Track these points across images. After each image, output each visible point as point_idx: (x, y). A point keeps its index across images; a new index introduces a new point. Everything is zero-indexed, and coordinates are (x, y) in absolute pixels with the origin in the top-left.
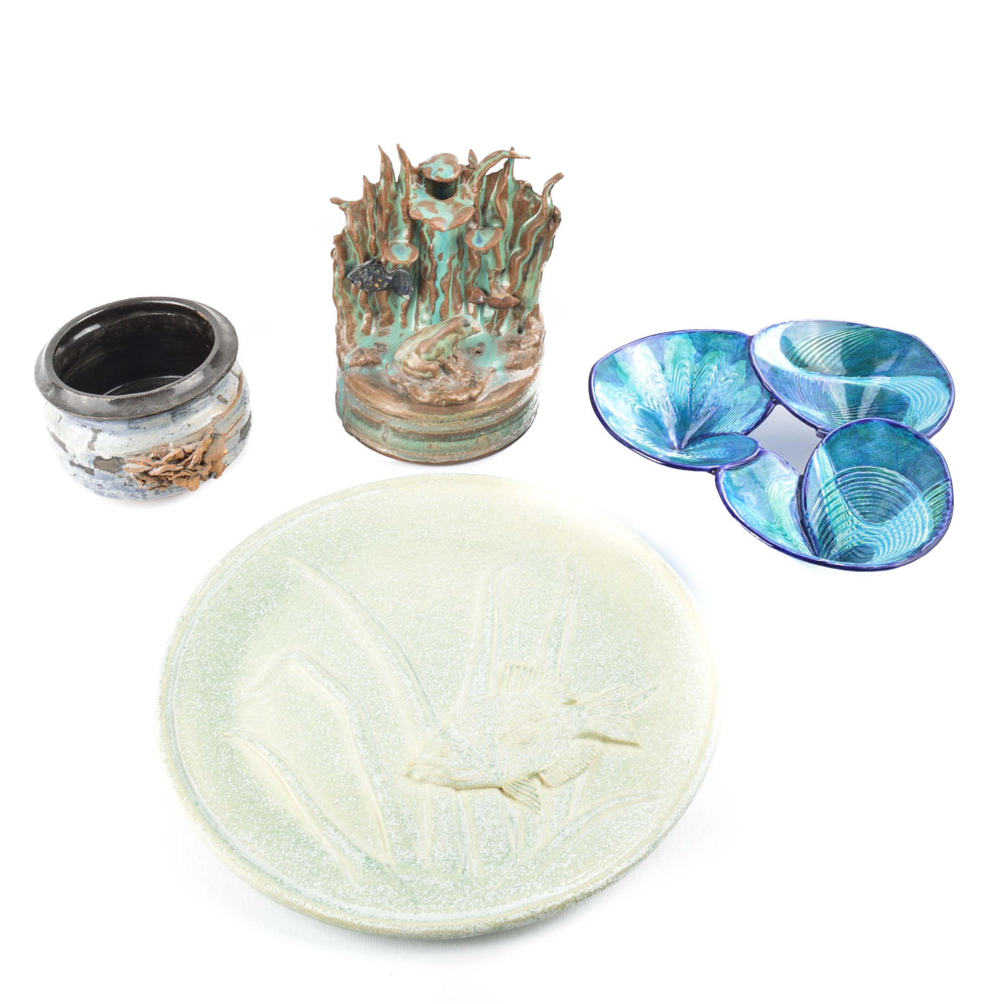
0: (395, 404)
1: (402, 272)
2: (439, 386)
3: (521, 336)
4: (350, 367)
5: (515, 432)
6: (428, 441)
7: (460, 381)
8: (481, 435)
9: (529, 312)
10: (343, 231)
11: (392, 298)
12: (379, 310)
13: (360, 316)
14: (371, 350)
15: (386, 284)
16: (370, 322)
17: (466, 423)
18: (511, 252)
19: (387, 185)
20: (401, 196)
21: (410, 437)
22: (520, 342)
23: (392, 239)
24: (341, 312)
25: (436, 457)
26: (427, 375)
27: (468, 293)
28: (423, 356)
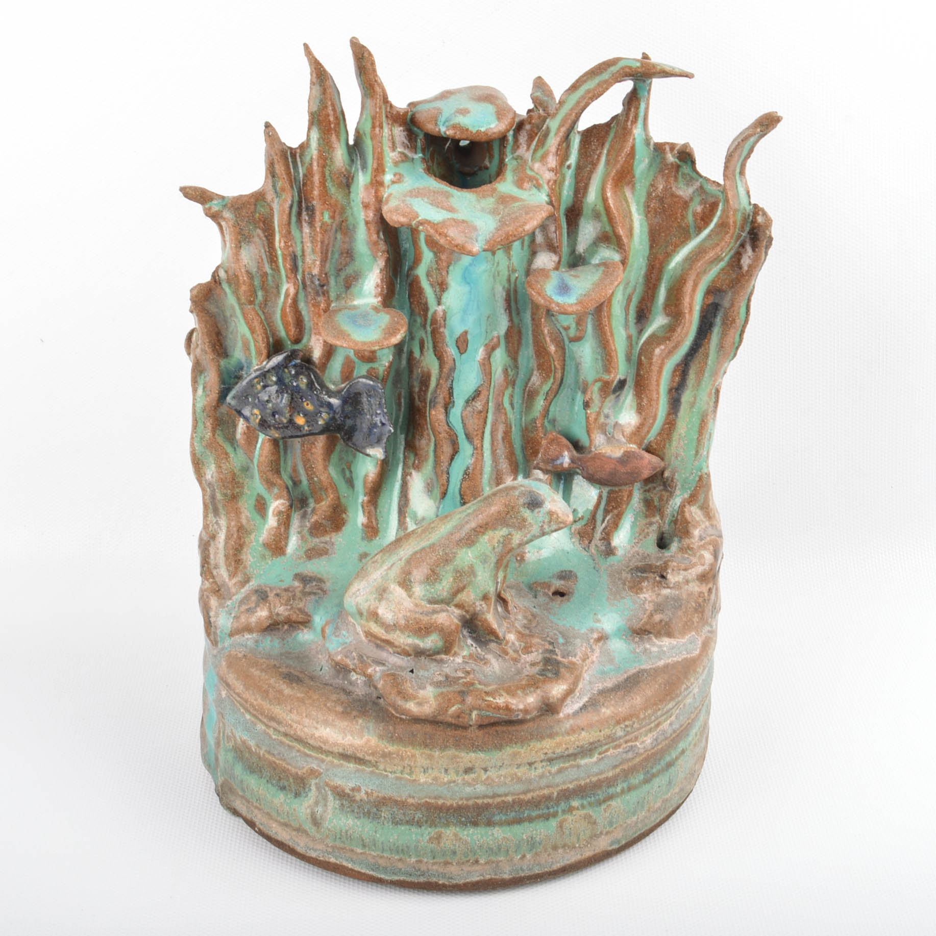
0: (344, 724)
1: (365, 384)
2: (460, 674)
3: (667, 554)
4: (231, 635)
5: (658, 804)
6: (433, 824)
7: (516, 660)
8: (571, 810)
9: (686, 496)
10: (215, 275)
11: (341, 459)
12: (308, 492)
13: (261, 507)
14: (286, 590)
15: (324, 415)
16: (285, 521)
17: (533, 774)
18: (640, 332)
19: (326, 147)
20: (362, 179)
21: (385, 813)
22: (665, 566)
23: (338, 297)
24: (213, 497)
25: (453, 869)
26: (431, 642)
27: (531, 447)
28: (419, 590)
